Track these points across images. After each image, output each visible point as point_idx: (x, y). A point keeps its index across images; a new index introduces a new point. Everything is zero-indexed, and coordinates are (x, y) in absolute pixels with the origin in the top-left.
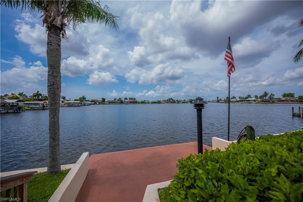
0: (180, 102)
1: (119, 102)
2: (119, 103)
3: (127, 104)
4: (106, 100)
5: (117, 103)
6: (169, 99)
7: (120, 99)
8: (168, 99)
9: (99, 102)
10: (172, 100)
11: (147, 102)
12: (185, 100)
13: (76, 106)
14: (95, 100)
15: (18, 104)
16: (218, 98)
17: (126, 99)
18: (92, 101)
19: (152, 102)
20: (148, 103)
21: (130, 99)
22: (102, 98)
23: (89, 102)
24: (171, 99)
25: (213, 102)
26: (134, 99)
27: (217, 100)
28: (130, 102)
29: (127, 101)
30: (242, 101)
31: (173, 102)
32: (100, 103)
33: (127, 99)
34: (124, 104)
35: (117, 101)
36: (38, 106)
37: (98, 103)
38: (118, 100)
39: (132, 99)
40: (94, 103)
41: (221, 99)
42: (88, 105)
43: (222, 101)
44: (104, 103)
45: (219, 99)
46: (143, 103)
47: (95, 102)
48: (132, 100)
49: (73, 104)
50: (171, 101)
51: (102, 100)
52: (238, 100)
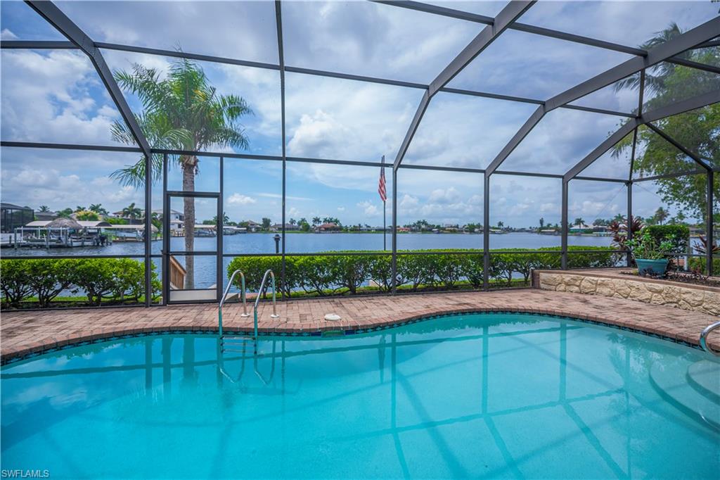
0: (444, 229)
1: (301, 227)
2: (301, 230)
3: (320, 233)
4: (272, 224)
5: (297, 229)
6: (419, 222)
7: (303, 220)
8: (416, 222)
9: (257, 228)
10: (426, 224)
11: (365, 227)
12: (457, 227)
13: (206, 236)
14: (247, 223)
15: (99, 230)
16: (542, 222)
17: (316, 220)
18: (242, 225)
19: (376, 230)
20: (369, 230)
21: (325, 220)
22: (263, 219)
23: (235, 228)
24: (424, 223)
25: (531, 231)
26: (337, 221)
27: (539, 226)
28: (327, 229)
29: (320, 225)
30: (601, 230)
31: (427, 230)
32: (258, 230)
33: (320, 222)
34: (311, 232)
35: (296, 224)
36: (134, 235)
37: (253, 230)
38: (299, 224)
39: (330, 221)
40: (245, 229)
41: (549, 225)
42: (231, 234)
43: (551, 228)
44: (268, 230)
45: (545, 225)
46: (356, 230)
47: (248, 228)
48: (332, 224)
49: (201, 231)
50: (423, 226)
51: (264, 222)
52: (591, 227)
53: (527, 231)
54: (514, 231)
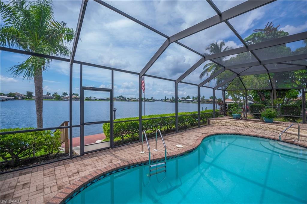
0: (131, 99)
1: (55, 97)
2: (55, 99)
3: (67, 100)
5: (52, 98)
6: (120, 96)
7: (56, 93)
8: (118, 96)
9: (23, 97)
10: (123, 97)
11: (93, 98)
12: (136, 99)
14: (15, 94)
16: (165, 97)
17: (65, 94)
18: (10, 95)
19: (99, 99)
20: (95, 100)
22: (27, 92)
23: (6, 97)
24: (122, 96)
25: (162, 101)
26: (77, 95)
27: (165, 99)
29: (67, 96)
30: (183, 101)
31: (124, 100)
32: (23, 98)
34: (62, 100)
35: (51, 96)
37: (20, 98)
38: (53, 95)
39: (73, 94)
40: (14, 97)
41: (168, 99)
43: (169, 100)
44: (30, 99)
45: (167, 99)
46: (89, 99)
47: (15, 97)
50: (122, 98)
51: (28, 94)
52: (181, 100)
53: (161, 101)
54: (156, 101)
